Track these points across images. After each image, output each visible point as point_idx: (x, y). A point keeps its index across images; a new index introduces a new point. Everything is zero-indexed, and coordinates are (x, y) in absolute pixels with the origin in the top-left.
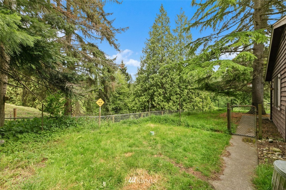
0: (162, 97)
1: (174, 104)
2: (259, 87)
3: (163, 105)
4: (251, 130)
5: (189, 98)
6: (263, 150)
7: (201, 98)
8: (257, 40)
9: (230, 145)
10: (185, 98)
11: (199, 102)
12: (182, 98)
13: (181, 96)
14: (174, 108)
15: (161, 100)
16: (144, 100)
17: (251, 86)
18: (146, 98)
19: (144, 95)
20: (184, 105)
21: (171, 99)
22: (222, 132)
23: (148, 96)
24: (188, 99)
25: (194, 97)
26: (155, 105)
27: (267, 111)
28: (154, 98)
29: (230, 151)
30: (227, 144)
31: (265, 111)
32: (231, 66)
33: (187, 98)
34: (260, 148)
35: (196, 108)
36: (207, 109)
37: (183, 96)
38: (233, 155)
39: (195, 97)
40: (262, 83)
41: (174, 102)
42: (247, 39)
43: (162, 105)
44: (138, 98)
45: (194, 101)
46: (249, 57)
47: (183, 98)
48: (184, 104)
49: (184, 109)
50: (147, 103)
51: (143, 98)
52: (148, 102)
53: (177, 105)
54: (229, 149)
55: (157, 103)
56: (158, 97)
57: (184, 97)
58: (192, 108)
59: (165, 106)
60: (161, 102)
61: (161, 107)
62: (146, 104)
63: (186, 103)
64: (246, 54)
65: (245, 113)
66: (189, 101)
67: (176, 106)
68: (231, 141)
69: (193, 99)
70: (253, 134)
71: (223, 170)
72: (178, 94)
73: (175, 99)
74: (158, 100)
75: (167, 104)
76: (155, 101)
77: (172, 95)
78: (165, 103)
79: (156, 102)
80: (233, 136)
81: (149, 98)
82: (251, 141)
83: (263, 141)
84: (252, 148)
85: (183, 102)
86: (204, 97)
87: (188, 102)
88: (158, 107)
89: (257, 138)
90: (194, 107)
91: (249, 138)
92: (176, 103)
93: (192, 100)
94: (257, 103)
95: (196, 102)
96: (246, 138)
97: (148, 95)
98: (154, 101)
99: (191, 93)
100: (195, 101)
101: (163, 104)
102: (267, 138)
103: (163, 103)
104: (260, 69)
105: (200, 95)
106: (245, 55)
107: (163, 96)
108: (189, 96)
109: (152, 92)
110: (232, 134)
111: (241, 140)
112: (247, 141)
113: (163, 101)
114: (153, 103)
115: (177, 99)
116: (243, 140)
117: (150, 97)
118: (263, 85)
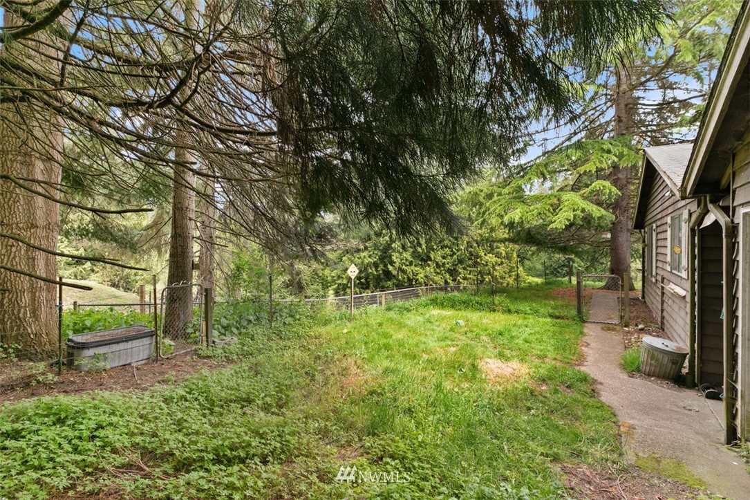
0: (409, 254)
1: (438, 271)
2: (623, 238)
3: (413, 274)
4: (613, 316)
5: (472, 255)
6: (631, 339)
7: (498, 255)
8: (620, 160)
9: (586, 335)
10: (463, 256)
11: (493, 266)
12: (455, 256)
13: (452, 251)
14: (437, 278)
15: (406, 260)
16: (366, 261)
17: (609, 236)
18: (370, 256)
19: (366, 248)
20: (460, 273)
21: (429, 259)
22: (568, 319)
23: (376, 252)
24: (470, 259)
25: (483, 255)
26: (395, 273)
27: (637, 284)
28: (390, 257)
29: (589, 341)
30: (582, 333)
31: (633, 284)
32: (580, 208)
33: (466, 255)
34: (627, 336)
35: (487, 280)
36: (511, 281)
37: (458, 251)
38: (593, 345)
39: (485, 255)
40: (628, 230)
41: (438, 266)
42: (603, 157)
43: (411, 273)
44: (350, 256)
45: (483, 262)
46: (608, 191)
47: (457, 256)
48: (460, 270)
49: (461, 280)
50: (374, 269)
51: (365, 257)
52: (376, 265)
53: (443, 272)
54: (585, 339)
55: (399, 267)
56: (401, 254)
57: (459, 253)
58: (477, 279)
59: (417, 274)
60: (407, 265)
61: (408, 278)
62: (370, 271)
63: (464, 269)
64: (603, 186)
65: (599, 288)
66: (470, 263)
67: (442, 275)
68: (585, 331)
69: (481, 257)
70: (616, 321)
71: (585, 359)
72: (447, 247)
73: (439, 259)
74: (401, 260)
75: (421, 270)
76: (395, 263)
77: (433, 250)
78: (417, 269)
79: (397, 265)
80: (586, 324)
81: (377, 257)
82: (614, 330)
83: (631, 329)
84: (617, 337)
85: (456, 265)
86: (504, 252)
87: (469, 266)
88: (400, 277)
89: (622, 326)
90: (482, 276)
91: (611, 326)
92: (442, 269)
93: (478, 260)
94: (618, 269)
95: (487, 265)
96: (607, 325)
97: (375, 249)
98: (392, 263)
99: (475, 245)
100: (485, 263)
101: (412, 271)
102: (637, 325)
103: (413, 267)
104: (625, 205)
105: (496, 248)
106: (602, 188)
107: (411, 250)
108: (471, 252)
109: (387, 242)
110: (584, 322)
111: (599, 329)
112: (609, 329)
113: (411, 264)
114: (390, 268)
115: (444, 258)
116: (602, 329)
117: (380, 254)
118: (629, 234)
